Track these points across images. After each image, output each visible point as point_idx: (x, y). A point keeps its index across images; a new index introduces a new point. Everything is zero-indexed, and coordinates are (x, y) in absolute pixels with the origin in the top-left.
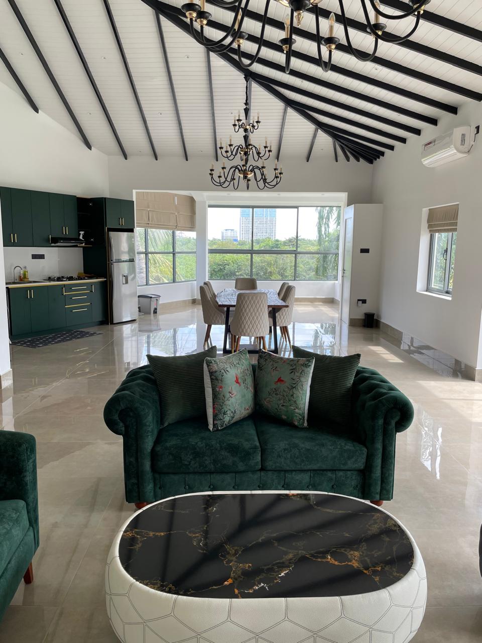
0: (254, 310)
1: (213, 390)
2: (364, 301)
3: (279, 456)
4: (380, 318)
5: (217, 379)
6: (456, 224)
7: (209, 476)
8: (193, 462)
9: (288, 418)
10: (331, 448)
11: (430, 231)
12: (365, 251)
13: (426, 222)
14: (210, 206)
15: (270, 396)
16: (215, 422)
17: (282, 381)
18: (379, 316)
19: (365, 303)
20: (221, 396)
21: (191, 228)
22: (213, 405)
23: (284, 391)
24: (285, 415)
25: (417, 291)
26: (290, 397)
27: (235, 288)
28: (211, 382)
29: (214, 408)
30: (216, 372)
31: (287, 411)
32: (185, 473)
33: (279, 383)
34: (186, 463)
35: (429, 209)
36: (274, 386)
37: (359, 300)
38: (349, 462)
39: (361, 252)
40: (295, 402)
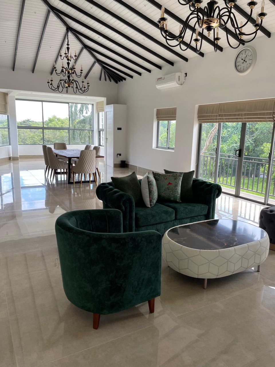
0: (90, 159)
1: (149, 190)
2: (120, 155)
3: (182, 213)
4: (129, 163)
5: (151, 185)
6: (175, 117)
7: (156, 226)
8: (152, 220)
9: (174, 199)
10: (198, 207)
11: (158, 120)
12: (119, 129)
13: (156, 115)
14: (17, 99)
15: (165, 191)
16: (151, 203)
17: (171, 184)
18: (127, 162)
19: (121, 155)
20: (153, 192)
21: (5, 112)
22: (149, 196)
23: (172, 188)
24: (173, 198)
25: (153, 148)
26: (175, 190)
27: (54, 148)
28: (148, 186)
29: (150, 197)
30: (151, 181)
31: (174, 196)
32: (147, 226)
33: (169, 185)
34: (149, 220)
35: (157, 109)
36: (167, 187)
37: (118, 154)
38: (203, 212)
39: (118, 129)
40: (177, 192)
